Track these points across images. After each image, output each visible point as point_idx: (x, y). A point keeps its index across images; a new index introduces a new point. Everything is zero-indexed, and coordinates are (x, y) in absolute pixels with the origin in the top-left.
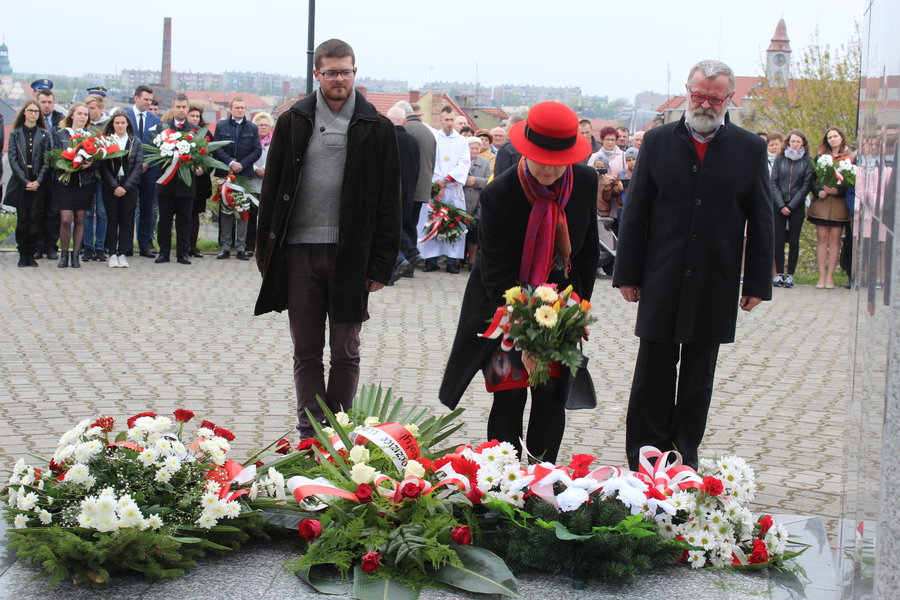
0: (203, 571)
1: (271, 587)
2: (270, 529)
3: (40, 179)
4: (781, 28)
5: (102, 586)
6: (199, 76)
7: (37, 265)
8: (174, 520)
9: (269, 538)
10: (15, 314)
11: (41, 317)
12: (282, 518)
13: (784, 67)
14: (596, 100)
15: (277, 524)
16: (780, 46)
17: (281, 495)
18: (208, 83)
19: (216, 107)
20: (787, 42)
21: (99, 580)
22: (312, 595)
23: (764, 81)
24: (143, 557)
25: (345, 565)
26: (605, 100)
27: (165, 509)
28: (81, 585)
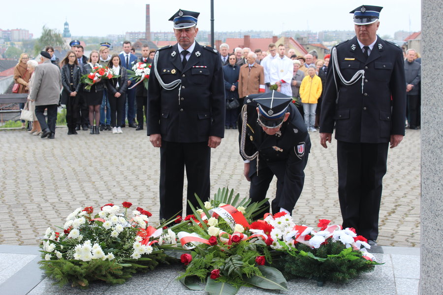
0: (135, 280)
1: (167, 287)
2: (169, 259)
3: (77, 90)
5: (85, 288)
6: (165, 33)
7: (77, 133)
8: (120, 255)
9: (169, 264)
10: (64, 158)
11: (76, 159)
12: (175, 254)
15: (173, 256)
17: (174, 242)
18: (170, 37)
21: (83, 285)
22: (187, 291)
24: (104, 273)
25: (203, 276)
27: (116, 250)
28: (76, 287)
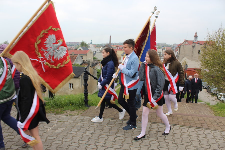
4: (196, 33)
6: (116, 43)
13: (196, 39)
14: (168, 45)
16: (196, 36)
18: (115, 44)
19: (116, 47)
20: (197, 35)
23: (194, 41)
26: (169, 45)
